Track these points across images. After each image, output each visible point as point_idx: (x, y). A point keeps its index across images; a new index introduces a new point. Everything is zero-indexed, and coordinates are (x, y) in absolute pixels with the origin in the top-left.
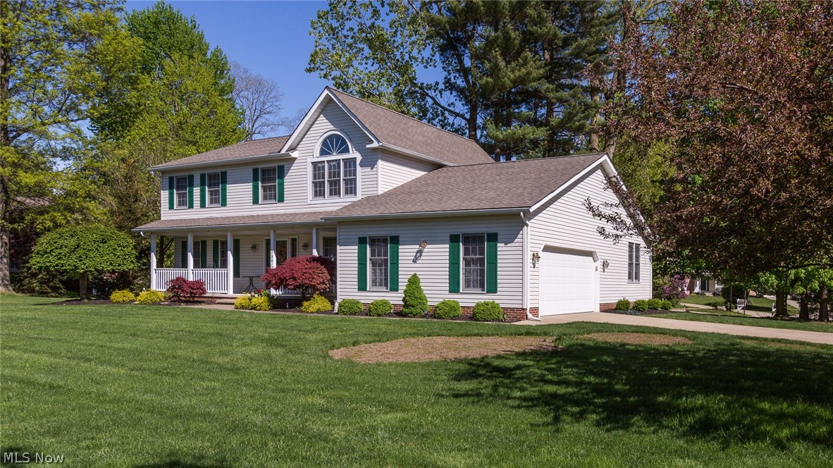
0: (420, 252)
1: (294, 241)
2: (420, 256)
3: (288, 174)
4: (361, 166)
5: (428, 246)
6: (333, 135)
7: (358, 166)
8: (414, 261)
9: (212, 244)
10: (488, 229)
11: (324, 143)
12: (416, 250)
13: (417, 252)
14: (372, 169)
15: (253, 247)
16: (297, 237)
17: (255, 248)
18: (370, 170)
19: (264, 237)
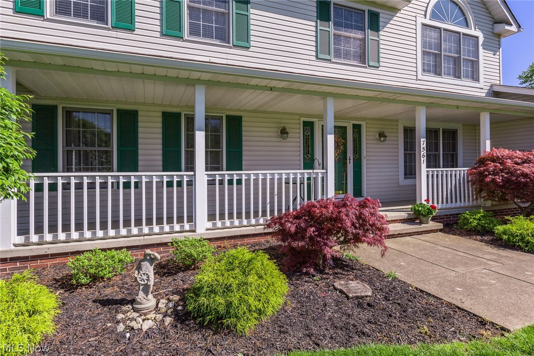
1: (356, 128)
4: (484, 49)
7: (481, 48)
9: (160, 119)
11: (436, 5)
14: (494, 55)
15: (284, 132)
16: (363, 123)
17: (287, 133)
18: (492, 56)
19: (298, 117)
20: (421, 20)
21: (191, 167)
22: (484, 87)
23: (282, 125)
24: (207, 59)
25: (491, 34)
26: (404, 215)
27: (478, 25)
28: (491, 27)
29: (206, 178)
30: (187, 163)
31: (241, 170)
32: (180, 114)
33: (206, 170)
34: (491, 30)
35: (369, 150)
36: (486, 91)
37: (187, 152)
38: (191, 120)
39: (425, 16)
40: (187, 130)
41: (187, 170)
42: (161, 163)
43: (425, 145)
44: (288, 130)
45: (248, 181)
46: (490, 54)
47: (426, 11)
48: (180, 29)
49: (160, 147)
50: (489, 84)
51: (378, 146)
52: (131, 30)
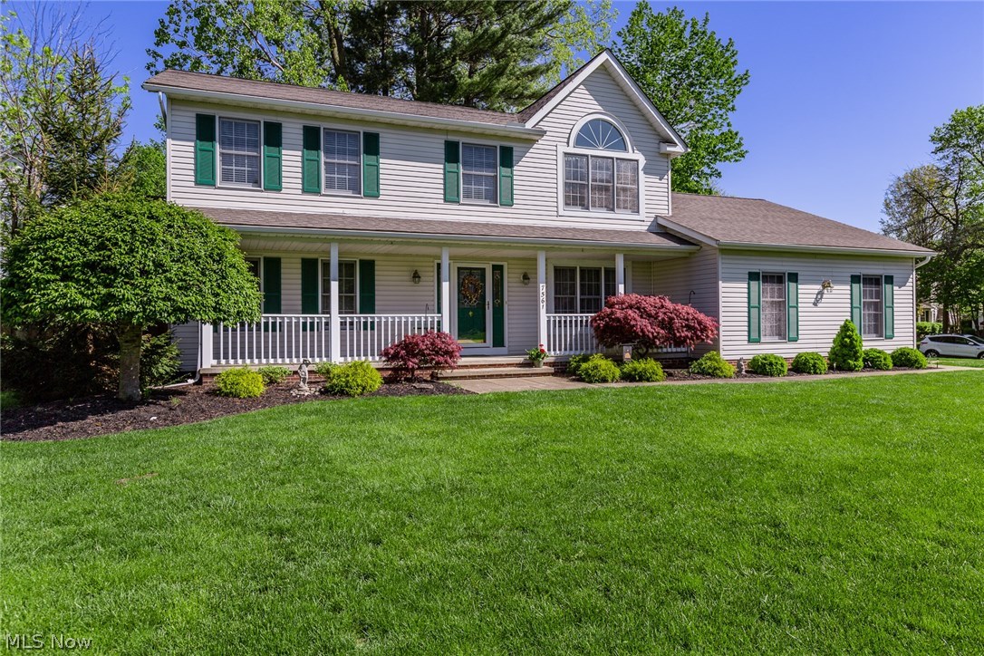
0: (821, 293)
1: (498, 269)
2: (821, 298)
3: (520, 163)
4: (645, 173)
5: (836, 287)
6: (598, 120)
7: (641, 173)
8: (815, 304)
9: (300, 266)
10: (885, 271)
11: (584, 129)
12: (816, 292)
13: (817, 294)
14: (660, 179)
15: (416, 276)
16: (505, 264)
17: (420, 277)
18: (658, 181)
19: (432, 259)
20: (563, 149)
21: (327, 309)
22: (646, 219)
23: (415, 269)
24: (340, 211)
25: (657, 154)
26: (520, 359)
27: (638, 146)
28: (656, 146)
29: (339, 320)
30: (323, 308)
31: (374, 313)
32: (316, 260)
33: (340, 313)
34: (657, 150)
35: (510, 294)
36: (649, 224)
37: (323, 296)
38: (326, 265)
39: (568, 143)
40: (324, 275)
41: (323, 313)
42: (300, 308)
43: (544, 290)
44: (420, 274)
45: (379, 323)
46: (655, 179)
47: (569, 138)
48: (319, 185)
49: (300, 292)
50: (653, 215)
51: (522, 289)
52: (279, 190)
